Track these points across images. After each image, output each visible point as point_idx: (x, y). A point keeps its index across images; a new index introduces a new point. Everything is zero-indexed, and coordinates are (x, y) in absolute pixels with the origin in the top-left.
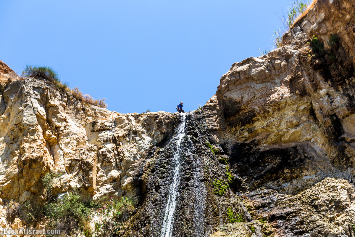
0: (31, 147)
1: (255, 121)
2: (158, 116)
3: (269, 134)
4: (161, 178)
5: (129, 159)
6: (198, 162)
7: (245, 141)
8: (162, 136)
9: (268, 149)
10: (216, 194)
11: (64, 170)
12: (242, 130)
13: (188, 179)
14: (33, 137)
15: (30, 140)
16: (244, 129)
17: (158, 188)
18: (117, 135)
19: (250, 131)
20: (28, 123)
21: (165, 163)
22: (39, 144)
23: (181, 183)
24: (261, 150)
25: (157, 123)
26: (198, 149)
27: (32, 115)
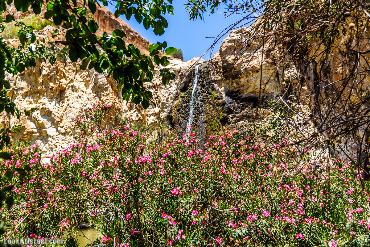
0: (107, 99)
1: (241, 78)
2: (180, 70)
3: (249, 87)
4: (182, 118)
5: (164, 101)
6: (203, 108)
7: (234, 89)
8: (183, 84)
9: (247, 96)
10: (211, 130)
11: (127, 109)
12: (233, 82)
13: (197, 121)
14: (106, 92)
15: (105, 94)
16: (234, 82)
17: (180, 124)
18: (156, 83)
19: (237, 84)
20: (102, 83)
21: (185, 107)
22: (111, 96)
23: (193, 123)
24: (243, 97)
25: (180, 75)
26: (204, 99)
27: (103, 77)
